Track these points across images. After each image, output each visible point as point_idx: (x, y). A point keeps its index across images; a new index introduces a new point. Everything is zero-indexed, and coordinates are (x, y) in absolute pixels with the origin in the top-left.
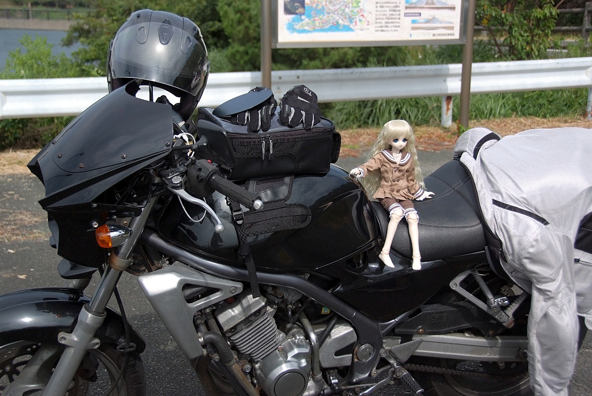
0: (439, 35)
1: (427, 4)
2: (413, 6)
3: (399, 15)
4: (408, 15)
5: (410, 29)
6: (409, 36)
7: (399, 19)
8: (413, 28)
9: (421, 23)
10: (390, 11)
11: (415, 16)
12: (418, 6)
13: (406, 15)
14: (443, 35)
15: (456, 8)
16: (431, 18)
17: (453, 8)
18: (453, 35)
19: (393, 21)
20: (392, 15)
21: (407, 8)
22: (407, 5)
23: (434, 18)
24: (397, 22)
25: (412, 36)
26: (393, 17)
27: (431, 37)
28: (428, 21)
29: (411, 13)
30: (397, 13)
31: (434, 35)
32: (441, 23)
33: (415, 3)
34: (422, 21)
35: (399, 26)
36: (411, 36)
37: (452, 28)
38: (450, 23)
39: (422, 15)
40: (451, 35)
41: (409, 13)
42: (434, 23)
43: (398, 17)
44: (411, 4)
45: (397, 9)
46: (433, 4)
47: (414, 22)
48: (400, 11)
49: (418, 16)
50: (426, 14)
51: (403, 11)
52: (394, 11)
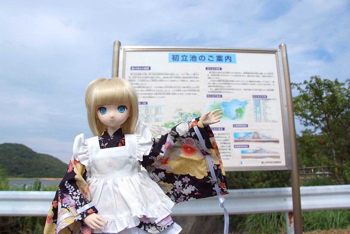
0: (267, 162)
1: (253, 138)
2: (241, 139)
3: (230, 146)
4: (238, 146)
5: (241, 158)
6: (240, 163)
7: (230, 149)
8: (243, 157)
9: (250, 153)
10: (221, 143)
11: (244, 147)
12: (246, 140)
13: (235, 146)
14: (271, 162)
15: (280, 142)
16: (258, 149)
17: (277, 142)
18: (280, 162)
19: (224, 151)
20: (223, 146)
21: (235, 141)
22: (236, 139)
23: (261, 149)
24: (228, 153)
25: (243, 163)
26: (224, 148)
27: (260, 164)
28: (256, 152)
29: (241, 145)
30: (228, 145)
31: (262, 163)
32: (268, 153)
33: (242, 138)
34: (250, 151)
35: (230, 156)
36: (241, 163)
37: (278, 157)
38: (276, 153)
39: (250, 146)
40: (278, 162)
41: (238, 145)
42: (262, 153)
43: (229, 148)
44: (240, 138)
45: (227, 142)
46: (259, 138)
47: (243, 152)
48: (230, 143)
49: (246, 147)
50: (254, 146)
51: (233, 144)
52: (225, 143)
